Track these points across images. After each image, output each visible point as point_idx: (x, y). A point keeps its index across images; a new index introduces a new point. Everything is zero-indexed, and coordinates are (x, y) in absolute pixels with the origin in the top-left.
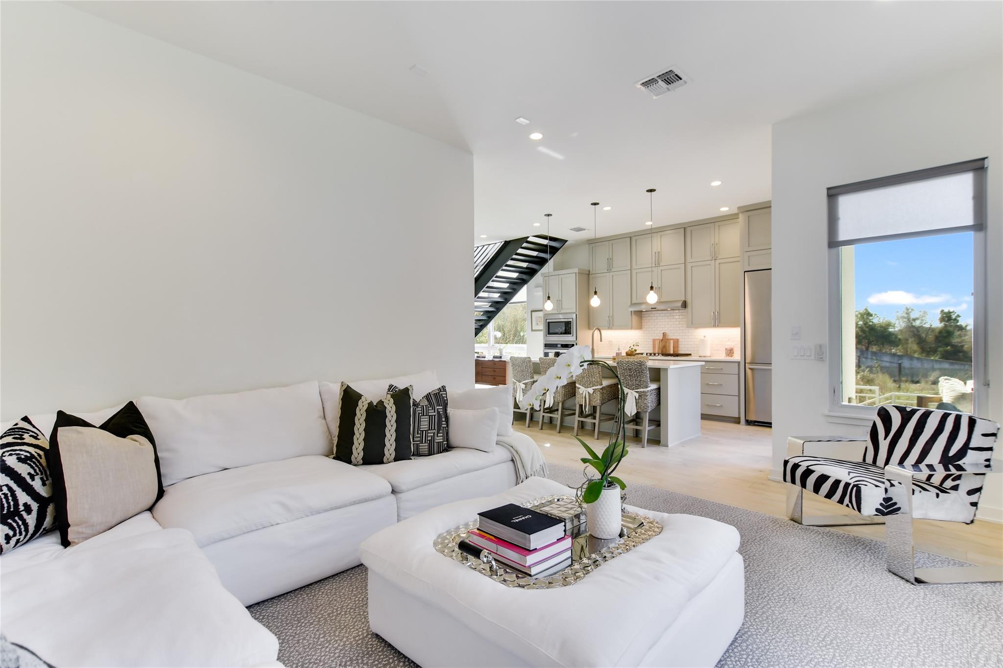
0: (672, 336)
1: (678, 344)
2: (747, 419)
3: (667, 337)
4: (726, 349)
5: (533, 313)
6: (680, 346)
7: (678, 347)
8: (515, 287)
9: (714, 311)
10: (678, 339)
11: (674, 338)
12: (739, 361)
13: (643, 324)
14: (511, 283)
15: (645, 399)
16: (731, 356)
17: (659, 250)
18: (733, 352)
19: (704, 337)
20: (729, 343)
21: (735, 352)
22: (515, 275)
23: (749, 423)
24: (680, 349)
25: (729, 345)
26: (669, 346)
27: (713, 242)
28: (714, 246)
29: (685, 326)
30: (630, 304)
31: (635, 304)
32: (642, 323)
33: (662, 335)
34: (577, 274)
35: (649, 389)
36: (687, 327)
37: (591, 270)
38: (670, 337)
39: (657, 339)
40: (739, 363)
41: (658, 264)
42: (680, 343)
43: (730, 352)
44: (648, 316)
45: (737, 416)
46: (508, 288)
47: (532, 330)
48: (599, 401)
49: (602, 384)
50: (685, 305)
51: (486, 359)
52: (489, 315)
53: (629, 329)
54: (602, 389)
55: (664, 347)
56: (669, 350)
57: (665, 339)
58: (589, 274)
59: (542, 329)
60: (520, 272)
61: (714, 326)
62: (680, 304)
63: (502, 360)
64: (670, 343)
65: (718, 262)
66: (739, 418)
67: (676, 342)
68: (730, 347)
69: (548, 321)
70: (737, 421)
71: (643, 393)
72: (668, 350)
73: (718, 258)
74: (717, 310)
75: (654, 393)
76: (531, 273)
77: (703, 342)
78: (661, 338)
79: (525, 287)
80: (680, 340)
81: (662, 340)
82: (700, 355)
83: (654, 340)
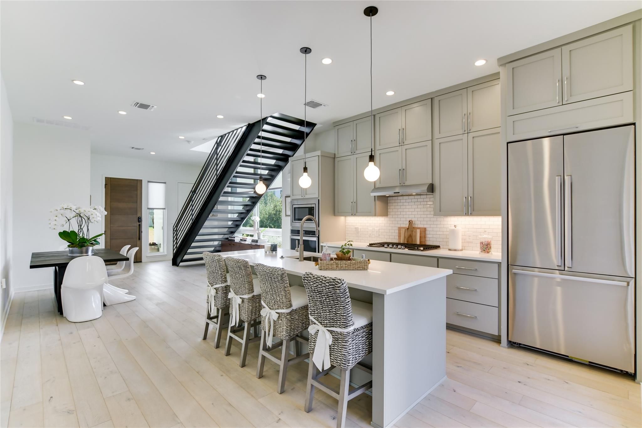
0: (419, 224)
1: (425, 234)
2: (509, 340)
3: (414, 226)
4: (482, 243)
5: (287, 198)
6: (428, 236)
7: (425, 237)
8: (273, 173)
9: (467, 196)
10: (425, 228)
11: (422, 226)
12: (501, 262)
13: (389, 210)
14: (270, 170)
15: (344, 347)
16: (488, 252)
17: (404, 127)
18: (490, 247)
19: (455, 226)
20: (485, 236)
21: (492, 247)
22: (273, 162)
23: (512, 345)
24: (427, 239)
25: (486, 237)
26: (416, 236)
27: (465, 112)
28: (466, 116)
29: (432, 213)
30: (374, 188)
31: (378, 188)
32: (387, 209)
33: (408, 223)
34: (320, 157)
35: (351, 329)
36: (435, 215)
37: (336, 153)
38: (416, 226)
39: (403, 228)
40: (499, 264)
41: (402, 143)
42: (427, 232)
43: (486, 247)
44: (394, 201)
45: (497, 334)
46: (268, 175)
47: (286, 215)
48: (284, 333)
49: (291, 306)
50: (431, 188)
51: (246, 243)
52: (253, 201)
53: (372, 216)
54: (290, 313)
55: (410, 236)
56: (416, 240)
57: (411, 228)
58: (334, 158)
59: (290, 214)
60: (277, 159)
61: (467, 214)
62: (425, 188)
63: (258, 244)
64: (416, 232)
65: (471, 135)
66: (500, 336)
67: (423, 231)
68: (486, 240)
69: (294, 206)
70: (497, 340)
71: (340, 336)
72: (414, 240)
73: (471, 131)
74: (471, 194)
75: (362, 333)
76: (285, 159)
77: (453, 232)
78: (407, 226)
79: (281, 174)
80: (428, 229)
81: (408, 229)
82: (450, 248)
83: (400, 229)
